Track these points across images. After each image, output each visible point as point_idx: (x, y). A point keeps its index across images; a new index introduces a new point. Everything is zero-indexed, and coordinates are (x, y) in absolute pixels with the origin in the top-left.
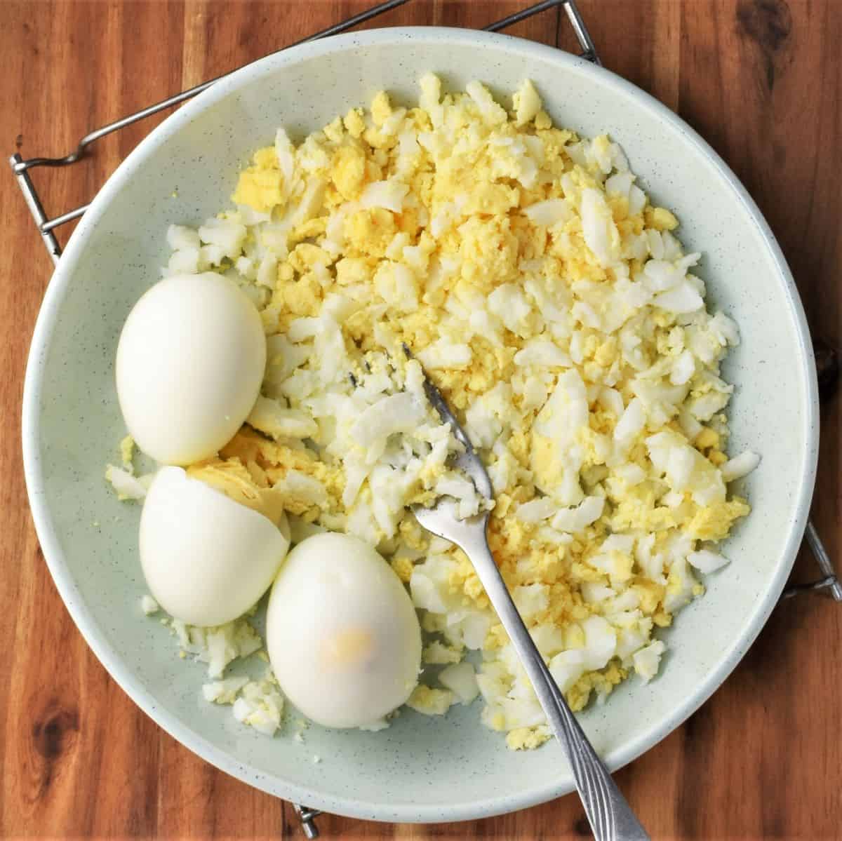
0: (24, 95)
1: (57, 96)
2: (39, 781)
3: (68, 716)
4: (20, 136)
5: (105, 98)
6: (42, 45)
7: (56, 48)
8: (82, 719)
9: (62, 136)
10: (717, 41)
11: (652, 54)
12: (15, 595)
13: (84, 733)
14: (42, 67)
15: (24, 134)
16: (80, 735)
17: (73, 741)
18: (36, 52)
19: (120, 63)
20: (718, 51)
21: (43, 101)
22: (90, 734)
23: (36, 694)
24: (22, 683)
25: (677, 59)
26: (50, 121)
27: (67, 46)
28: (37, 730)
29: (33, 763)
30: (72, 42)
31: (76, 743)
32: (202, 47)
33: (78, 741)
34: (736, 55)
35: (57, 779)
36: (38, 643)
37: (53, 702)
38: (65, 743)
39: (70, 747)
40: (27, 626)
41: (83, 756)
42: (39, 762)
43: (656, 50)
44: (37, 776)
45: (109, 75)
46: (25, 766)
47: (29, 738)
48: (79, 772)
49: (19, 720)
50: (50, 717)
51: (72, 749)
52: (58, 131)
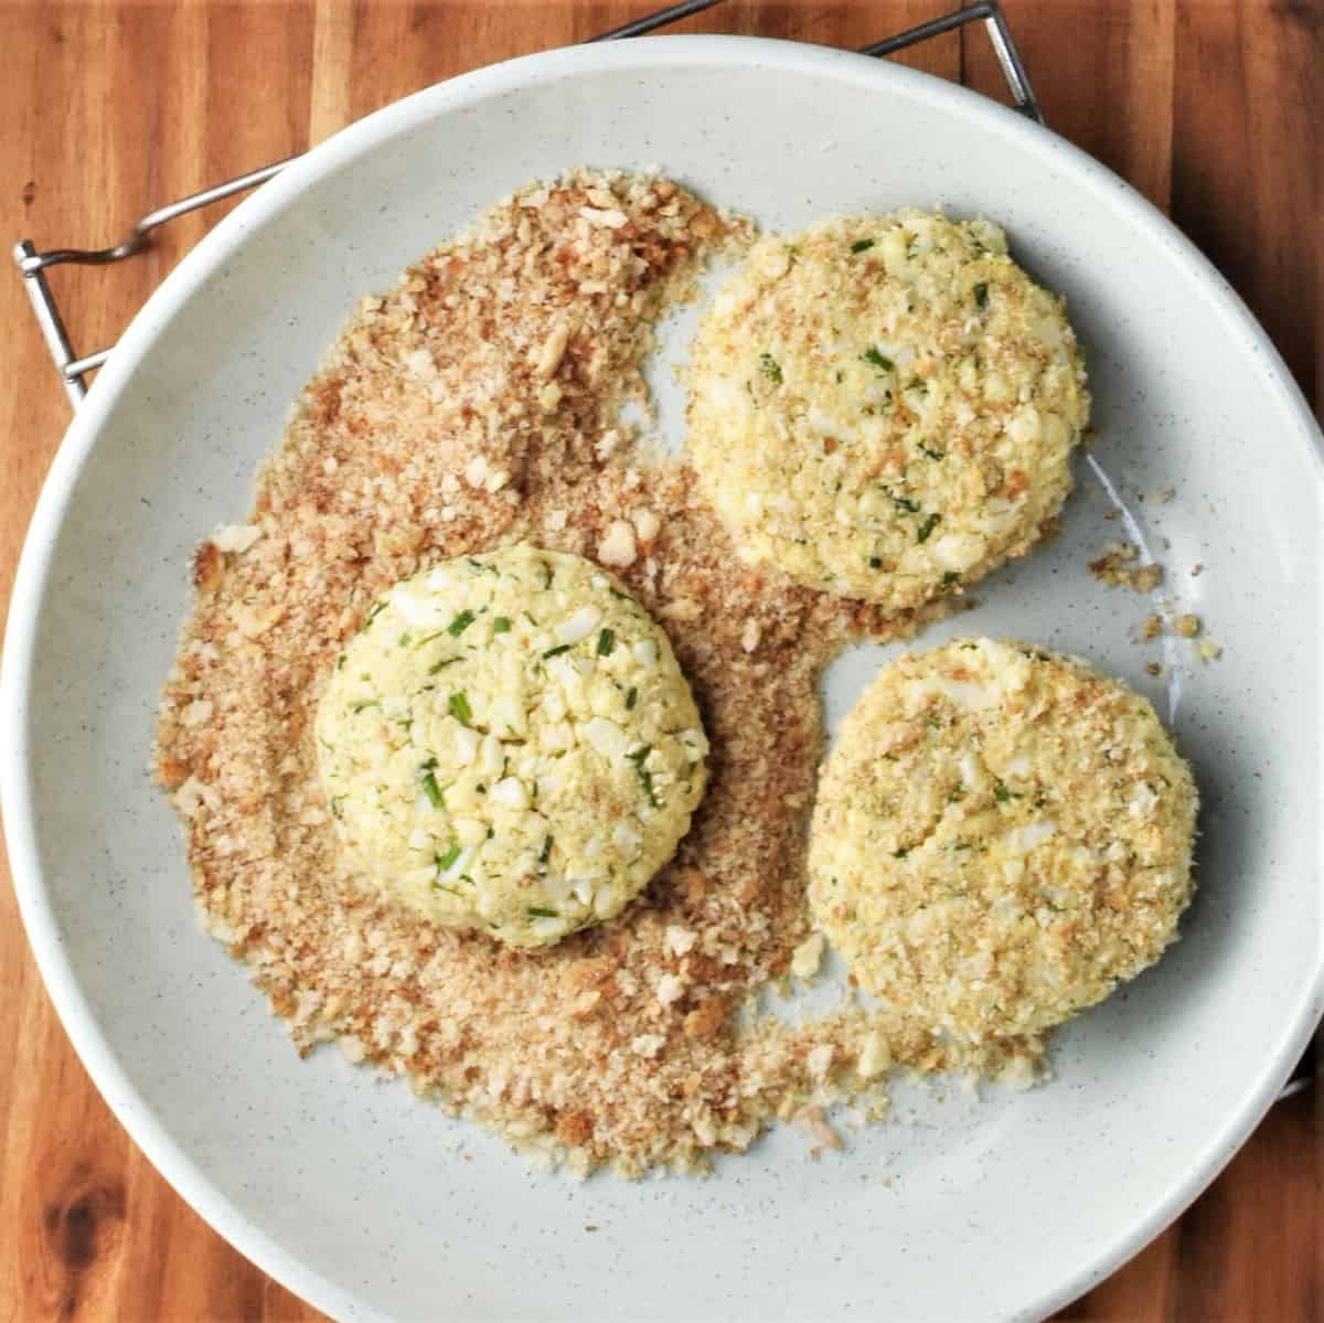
0: (38, 112)
1: (94, 115)
2: (57, 1304)
3: (107, 1192)
4: (31, 184)
5: (176, 119)
7: (94, 33)
8: (131, 1198)
9: (104, 182)
10: (1239, 27)
11: (1125, 48)
12: (17, 982)
13: (136, 1225)
14: (69, 64)
15: (37, 181)
16: (127, 1227)
17: (115, 1237)
18: (59, 38)
19: (204, 59)
20: (1240, 45)
21: (71, 124)
22: (146, 1223)
23: (50, 1155)
24: (28, 1136)
25: (1170, 57)
26: (81, 157)
28: (52, 1217)
29: (46, 1275)
31: (120, 1241)
32: (346, 31)
33: (124, 1237)
34: (1273, 50)
35: (86, 1304)
36: (56, 1066)
37: (83, 1169)
38: (101, 1241)
39: (111, 1247)
40: (36, 1037)
41: (132, 1263)
42: (57, 1272)
43: (1132, 41)
44: (52, 1297)
45: (184, 80)
46: (31, 1280)
47: (39, 1231)
48: (126, 1289)
49: (23, 1199)
50: (76, 1194)
51: (114, 1251)
52: (97, 176)
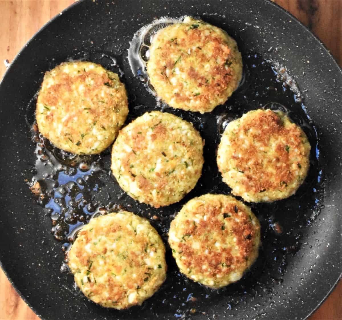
6: (18, 10)
27: (28, 10)
30: (30, 9)
